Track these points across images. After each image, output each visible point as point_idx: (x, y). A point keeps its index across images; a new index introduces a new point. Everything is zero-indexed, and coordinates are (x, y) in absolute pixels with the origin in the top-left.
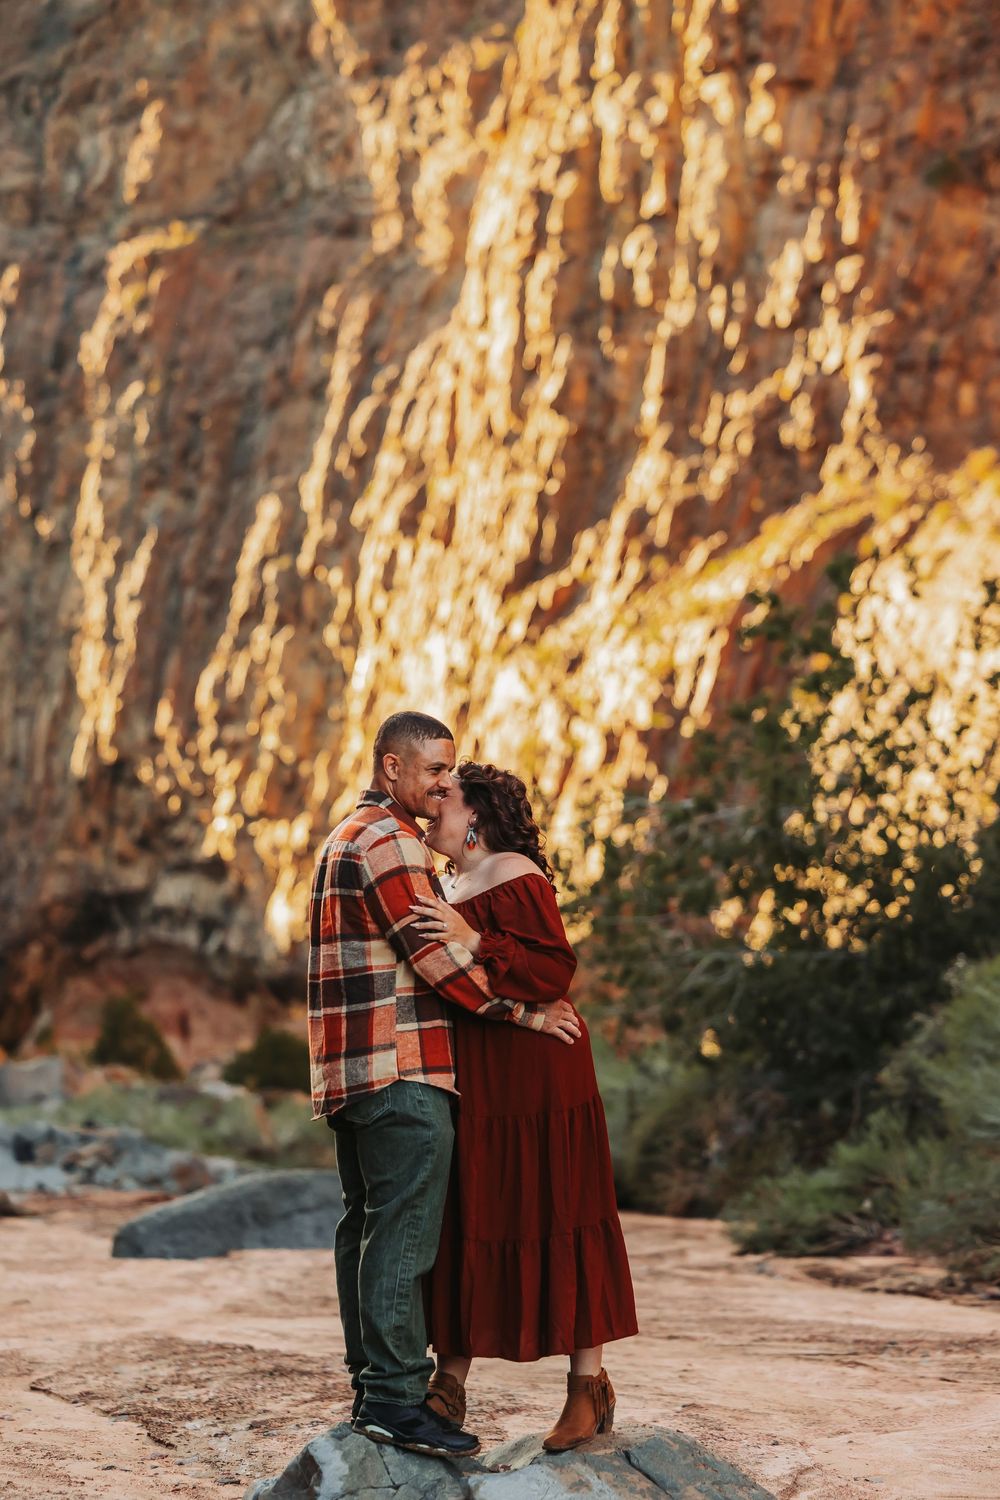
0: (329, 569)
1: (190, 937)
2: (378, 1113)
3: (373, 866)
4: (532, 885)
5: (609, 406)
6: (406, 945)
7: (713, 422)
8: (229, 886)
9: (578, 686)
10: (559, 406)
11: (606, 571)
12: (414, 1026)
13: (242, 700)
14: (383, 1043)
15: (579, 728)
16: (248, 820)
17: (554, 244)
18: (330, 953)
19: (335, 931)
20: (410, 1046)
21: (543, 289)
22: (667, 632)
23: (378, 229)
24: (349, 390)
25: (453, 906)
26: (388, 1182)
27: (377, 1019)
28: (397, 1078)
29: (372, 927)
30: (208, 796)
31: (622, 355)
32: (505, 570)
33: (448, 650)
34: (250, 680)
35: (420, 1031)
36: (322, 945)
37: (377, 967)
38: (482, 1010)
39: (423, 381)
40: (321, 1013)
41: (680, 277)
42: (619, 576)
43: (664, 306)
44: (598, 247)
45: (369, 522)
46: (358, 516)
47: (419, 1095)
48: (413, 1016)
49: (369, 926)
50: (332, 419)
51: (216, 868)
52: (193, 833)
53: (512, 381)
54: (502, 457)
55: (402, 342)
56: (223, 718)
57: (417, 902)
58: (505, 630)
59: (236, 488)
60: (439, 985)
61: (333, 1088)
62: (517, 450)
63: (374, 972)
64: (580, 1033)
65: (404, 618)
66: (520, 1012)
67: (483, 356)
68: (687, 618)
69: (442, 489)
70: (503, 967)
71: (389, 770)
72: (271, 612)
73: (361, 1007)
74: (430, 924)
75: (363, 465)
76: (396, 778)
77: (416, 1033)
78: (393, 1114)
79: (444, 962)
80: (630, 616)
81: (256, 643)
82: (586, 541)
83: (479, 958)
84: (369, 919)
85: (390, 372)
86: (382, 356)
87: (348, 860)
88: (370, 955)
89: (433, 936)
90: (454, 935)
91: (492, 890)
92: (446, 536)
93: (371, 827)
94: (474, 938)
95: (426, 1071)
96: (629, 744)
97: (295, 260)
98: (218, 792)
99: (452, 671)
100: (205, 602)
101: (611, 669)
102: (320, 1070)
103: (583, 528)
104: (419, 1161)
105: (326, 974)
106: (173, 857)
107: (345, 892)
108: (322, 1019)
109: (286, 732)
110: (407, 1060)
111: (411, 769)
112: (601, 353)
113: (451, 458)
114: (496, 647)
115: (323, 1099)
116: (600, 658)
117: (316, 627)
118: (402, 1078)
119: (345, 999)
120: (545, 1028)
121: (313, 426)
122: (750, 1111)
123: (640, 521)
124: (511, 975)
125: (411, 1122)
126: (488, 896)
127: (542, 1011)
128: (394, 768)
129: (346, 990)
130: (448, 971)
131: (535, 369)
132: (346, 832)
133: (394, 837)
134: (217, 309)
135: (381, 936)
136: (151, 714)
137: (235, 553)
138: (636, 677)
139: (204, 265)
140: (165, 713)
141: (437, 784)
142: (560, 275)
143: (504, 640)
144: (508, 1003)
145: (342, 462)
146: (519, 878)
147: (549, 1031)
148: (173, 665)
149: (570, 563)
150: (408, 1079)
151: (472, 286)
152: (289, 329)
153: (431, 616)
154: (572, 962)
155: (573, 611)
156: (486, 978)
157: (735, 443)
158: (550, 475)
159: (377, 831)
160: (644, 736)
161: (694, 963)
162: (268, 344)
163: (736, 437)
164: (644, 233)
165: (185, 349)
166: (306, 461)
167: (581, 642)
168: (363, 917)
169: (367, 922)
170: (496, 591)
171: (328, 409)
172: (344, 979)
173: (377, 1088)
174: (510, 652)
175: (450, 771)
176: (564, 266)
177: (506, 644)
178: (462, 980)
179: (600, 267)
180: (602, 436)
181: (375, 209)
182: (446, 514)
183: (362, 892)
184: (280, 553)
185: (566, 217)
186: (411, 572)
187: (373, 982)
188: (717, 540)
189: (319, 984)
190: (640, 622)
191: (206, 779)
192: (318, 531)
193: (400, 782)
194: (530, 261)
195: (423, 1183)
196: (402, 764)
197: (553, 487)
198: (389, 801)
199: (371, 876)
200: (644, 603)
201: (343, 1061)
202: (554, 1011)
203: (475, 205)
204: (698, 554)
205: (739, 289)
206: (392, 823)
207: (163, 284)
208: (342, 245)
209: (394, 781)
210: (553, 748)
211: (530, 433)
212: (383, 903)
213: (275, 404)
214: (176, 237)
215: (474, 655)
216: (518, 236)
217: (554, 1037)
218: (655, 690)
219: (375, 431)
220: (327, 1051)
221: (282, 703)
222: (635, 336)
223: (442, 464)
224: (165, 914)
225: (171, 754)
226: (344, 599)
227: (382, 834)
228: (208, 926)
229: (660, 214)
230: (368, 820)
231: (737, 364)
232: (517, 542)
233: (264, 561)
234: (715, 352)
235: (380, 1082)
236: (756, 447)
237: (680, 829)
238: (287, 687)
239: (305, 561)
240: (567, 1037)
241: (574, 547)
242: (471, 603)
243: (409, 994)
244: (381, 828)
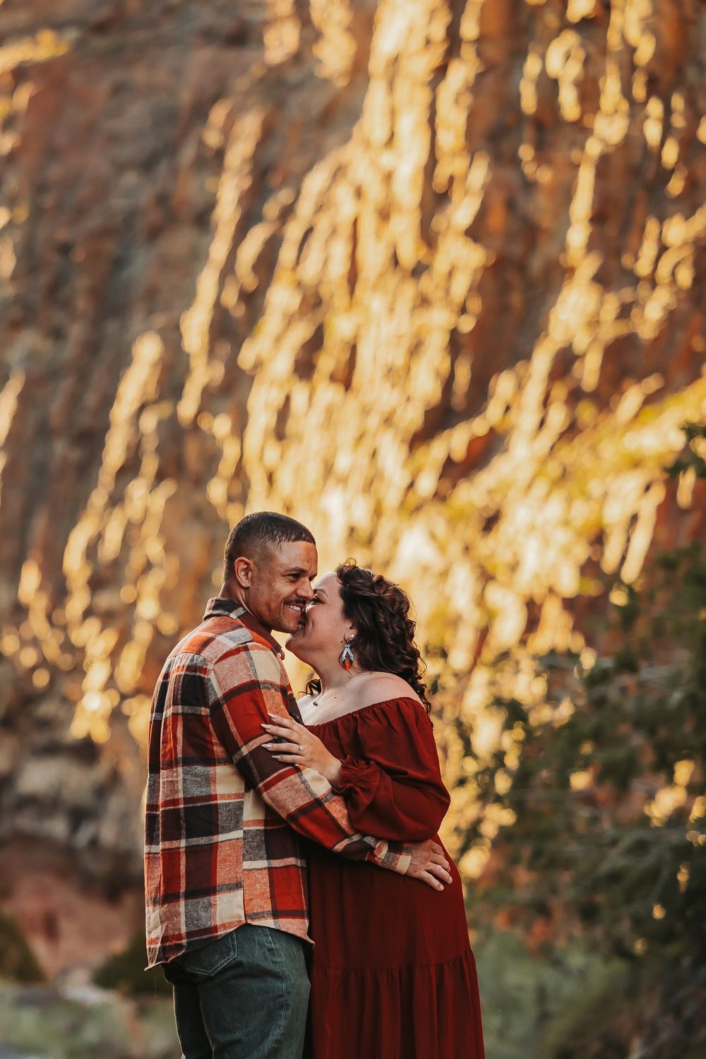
0: (215, 415)
1: (58, 827)
2: (223, 963)
3: (220, 682)
4: (405, 709)
5: (530, 232)
6: (255, 771)
7: (648, 250)
8: (100, 772)
9: (494, 547)
10: (475, 233)
11: (527, 418)
12: (263, 864)
13: (118, 564)
14: (227, 882)
15: (497, 596)
16: (124, 697)
17: (468, 52)
18: (170, 779)
19: (176, 754)
20: (258, 886)
21: (457, 102)
22: (595, 488)
23: (271, 37)
24: (238, 217)
25: (311, 729)
26: (239, 1041)
27: (221, 855)
28: (244, 922)
29: (218, 750)
30: (78, 671)
31: (545, 176)
32: (413, 417)
33: (348, 508)
34: (127, 543)
35: (270, 869)
36: (162, 771)
37: (223, 796)
38: (339, 847)
39: (321, 206)
40: (159, 848)
41: (611, 88)
42: (542, 423)
43: (593, 121)
44: (519, 55)
45: (258, 365)
46: (247, 357)
47: (269, 941)
48: (263, 852)
49: (215, 748)
50: (219, 249)
51: (87, 751)
52: (62, 713)
53: (422, 205)
54: (409, 291)
55: (296, 163)
56: (97, 584)
57: (270, 721)
58: (411, 485)
59: (111, 327)
60: (292, 817)
61: (171, 932)
62: (426, 283)
63: (219, 802)
64: (451, 879)
65: (298, 472)
66: (383, 852)
67: (388, 177)
68: (618, 471)
69: (341, 327)
70: (364, 800)
71: (241, 576)
72: (150, 465)
73: (203, 841)
74: (284, 746)
75: (253, 301)
76: (249, 585)
77: (266, 872)
78: (240, 964)
79: (298, 791)
80: (554, 469)
81: (132, 500)
82: (503, 385)
83: (341, 788)
84: (215, 740)
85: (284, 196)
86: (275, 179)
87: (193, 673)
88: (215, 781)
89: (288, 758)
90: (312, 760)
91: (360, 712)
92: (345, 378)
93: (219, 638)
94: (334, 766)
95: (276, 914)
96: (553, 614)
97: (178, 73)
98: (88, 666)
99: (352, 530)
100: (75, 455)
101: (532, 528)
102: (158, 911)
103: (499, 370)
104: (271, 1018)
105: (166, 803)
106: (40, 738)
107: (188, 710)
108: (160, 855)
109: (166, 598)
110: (254, 902)
111: (266, 575)
112: (522, 173)
113: (352, 292)
114: (403, 504)
115: (159, 945)
116: (518, 516)
117: (200, 482)
118: (249, 921)
119: (183, 832)
120: (411, 871)
121: (197, 257)
122: (677, 1010)
123: (565, 362)
124: (373, 808)
125: (261, 973)
126: (355, 719)
127: (409, 852)
128: (247, 574)
129: (186, 821)
130: (302, 801)
131: (447, 192)
132: (191, 644)
133: (246, 649)
134: (90, 129)
135: (228, 761)
136: (14, 577)
137: (109, 400)
138: (561, 537)
139: (76, 79)
140: (30, 578)
141: (295, 592)
142: (476, 87)
143: (410, 494)
144: (369, 840)
145: (231, 298)
146: (393, 700)
147: (416, 875)
148: (40, 524)
149: (485, 409)
150: (254, 923)
151: (376, 99)
152: (170, 150)
153: (328, 469)
154: (444, 799)
155: (489, 461)
156: (346, 811)
157: (673, 274)
158: (463, 310)
159: (227, 641)
160: (569, 604)
161: (614, 843)
162: (147, 165)
163: (675, 267)
164: (569, 40)
165: (55, 172)
166: (189, 297)
167: (498, 498)
168: (208, 739)
169: (212, 744)
170: (403, 441)
171: (213, 238)
172: (184, 808)
173: (221, 932)
174: (418, 509)
175: (311, 579)
176: (480, 77)
177: (412, 500)
178: (318, 812)
179: (522, 76)
180: (521, 267)
181: (267, 15)
182: (347, 356)
183: (208, 710)
184: (160, 398)
185: (482, 21)
186: (306, 418)
187: (217, 813)
188: (653, 383)
189: (157, 816)
190: (564, 476)
191: (76, 652)
192: (202, 374)
193: (252, 590)
194: (441, 72)
195: (276, 1041)
196: (256, 569)
197: (467, 325)
198: (241, 611)
199: (218, 691)
200: (572, 454)
201: (182, 903)
202: (422, 852)
203: (379, 9)
204: (632, 399)
205: (678, 102)
206: (244, 634)
207: (33, 100)
208: (231, 56)
209: (246, 589)
210: (466, 616)
211: (441, 263)
212: (231, 722)
213: (155, 233)
214: (45, 47)
215: (378, 512)
216: (428, 42)
217: (421, 882)
218: (582, 552)
219: (267, 263)
220: (165, 890)
221: (161, 566)
222: (559, 155)
223: (341, 299)
224: (31, 802)
225: (37, 623)
226: (230, 452)
227: (232, 645)
228: (79, 816)
229: (590, 17)
230: (217, 630)
231: (676, 186)
232: (426, 386)
233: (142, 408)
234: (650, 173)
235: (224, 926)
236: (697, 280)
237: (599, 690)
238: (168, 548)
239: (188, 408)
240: (436, 883)
241: (490, 391)
242: (374, 454)
243: (258, 828)
244: (231, 639)
